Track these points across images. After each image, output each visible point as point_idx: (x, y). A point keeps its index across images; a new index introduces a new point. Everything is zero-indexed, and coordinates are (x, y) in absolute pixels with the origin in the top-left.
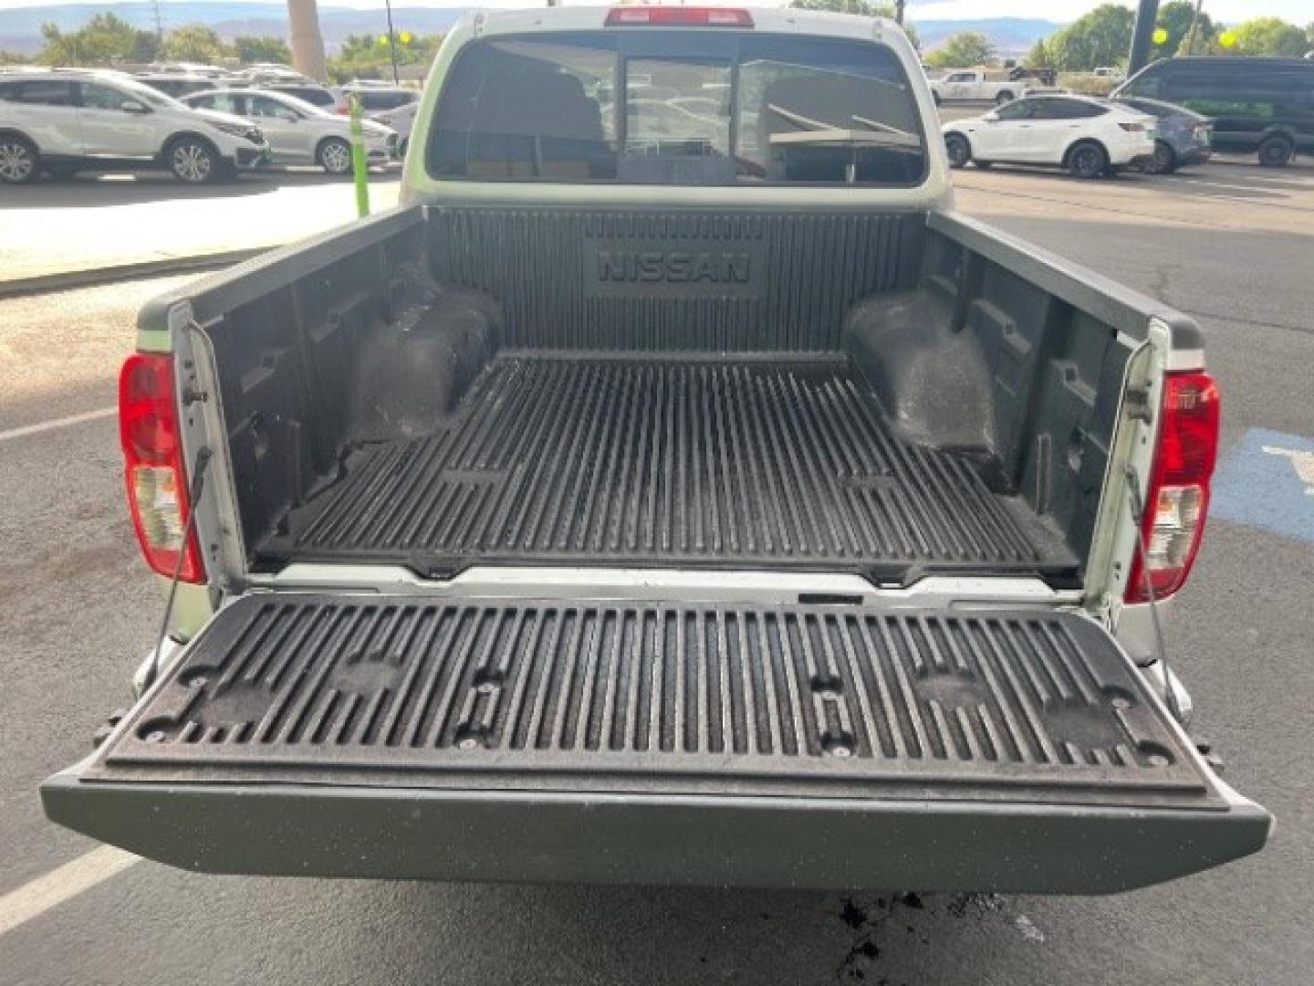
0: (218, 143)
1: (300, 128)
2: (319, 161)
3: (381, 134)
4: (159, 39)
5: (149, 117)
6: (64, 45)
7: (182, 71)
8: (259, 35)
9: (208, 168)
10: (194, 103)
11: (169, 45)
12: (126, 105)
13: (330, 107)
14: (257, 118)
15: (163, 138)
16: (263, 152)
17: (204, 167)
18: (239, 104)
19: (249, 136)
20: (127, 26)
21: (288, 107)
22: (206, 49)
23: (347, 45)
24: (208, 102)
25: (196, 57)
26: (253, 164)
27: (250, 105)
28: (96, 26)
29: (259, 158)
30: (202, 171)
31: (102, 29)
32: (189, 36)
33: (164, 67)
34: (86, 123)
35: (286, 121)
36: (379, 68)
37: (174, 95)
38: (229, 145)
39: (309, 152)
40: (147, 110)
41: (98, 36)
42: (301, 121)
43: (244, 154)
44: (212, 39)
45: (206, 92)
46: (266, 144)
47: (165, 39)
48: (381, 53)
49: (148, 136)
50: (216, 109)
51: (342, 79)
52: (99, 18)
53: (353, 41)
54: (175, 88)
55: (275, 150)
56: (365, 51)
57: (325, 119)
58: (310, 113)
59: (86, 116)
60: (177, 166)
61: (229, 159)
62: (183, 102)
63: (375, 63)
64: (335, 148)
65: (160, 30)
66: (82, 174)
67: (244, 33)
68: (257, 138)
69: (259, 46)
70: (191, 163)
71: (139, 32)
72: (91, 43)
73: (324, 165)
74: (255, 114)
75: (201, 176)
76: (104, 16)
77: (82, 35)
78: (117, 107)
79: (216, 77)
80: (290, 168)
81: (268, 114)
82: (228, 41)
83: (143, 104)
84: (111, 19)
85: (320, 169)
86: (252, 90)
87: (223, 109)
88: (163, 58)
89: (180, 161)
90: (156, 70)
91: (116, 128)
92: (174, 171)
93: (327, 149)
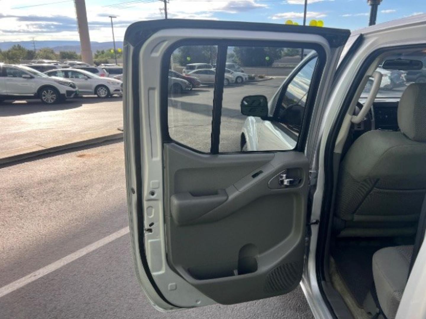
0: (59, 88)
1: (89, 82)
2: (95, 93)
3: (118, 83)
4: (35, 52)
5: (33, 80)
6: (3, 55)
7: (44, 63)
8: (68, 51)
9: (55, 98)
10: (50, 74)
11: (38, 54)
12: (23, 76)
13: (98, 74)
14: (73, 79)
15: (38, 87)
16: (76, 92)
17: (53, 98)
18: (66, 74)
19: (71, 86)
20: (24, 49)
21: (84, 75)
22: (51, 55)
23: (96, 53)
24: (55, 74)
25: (47, 58)
26: (72, 96)
27: (70, 74)
28: (14, 48)
29: (74, 94)
30: (52, 99)
31: (16, 50)
32: (45, 51)
33: (37, 61)
34: (8, 83)
35: (83, 80)
36: (108, 60)
37: (42, 71)
38: (63, 90)
39: (92, 90)
40: (32, 77)
41: (14, 52)
42: (89, 80)
43: (69, 93)
44: (52, 52)
45: (54, 70)
46: (77, 89)
47: (37, 52)
48: (107, 55)
49: (32, 87)
50: (57, 76)
51: (98, 64)
52: (15, 46)
53: (98, 52)
54: (42, 69)
55: (80, 90)
56: (102, 55)
57: (97, 78)
58: (93, 77)
59: (8, 80)
60: (43, 98)
61: (63, 95)
62: (45, 74)
63: (107, 58)
64: (102, 89)
65: (35, 49)
66: (6, 101)
67: (62, 50)
68: (73, 86)
69: (68, 54)
70: (49, 97)
71: (28, 50)
72: (12, 54)
73: (97, 95)
74: (72, 77)
75: (52, 101)
76: (17, 45)
77: (9, 51)
78: (21, 76)
79: (57, 64)
80: (84, 96)
81: (77, 77)
82: (58, 53)
83: (30, 76)
84: (19, 47)
85: (96, 96)
86: (70, 69)
87: (60, 76)
88: (36, 58)
89: (44, 96)
90: (34, 62)
91: (20, 84)
92: (42, 99)
93: (99, 89)
